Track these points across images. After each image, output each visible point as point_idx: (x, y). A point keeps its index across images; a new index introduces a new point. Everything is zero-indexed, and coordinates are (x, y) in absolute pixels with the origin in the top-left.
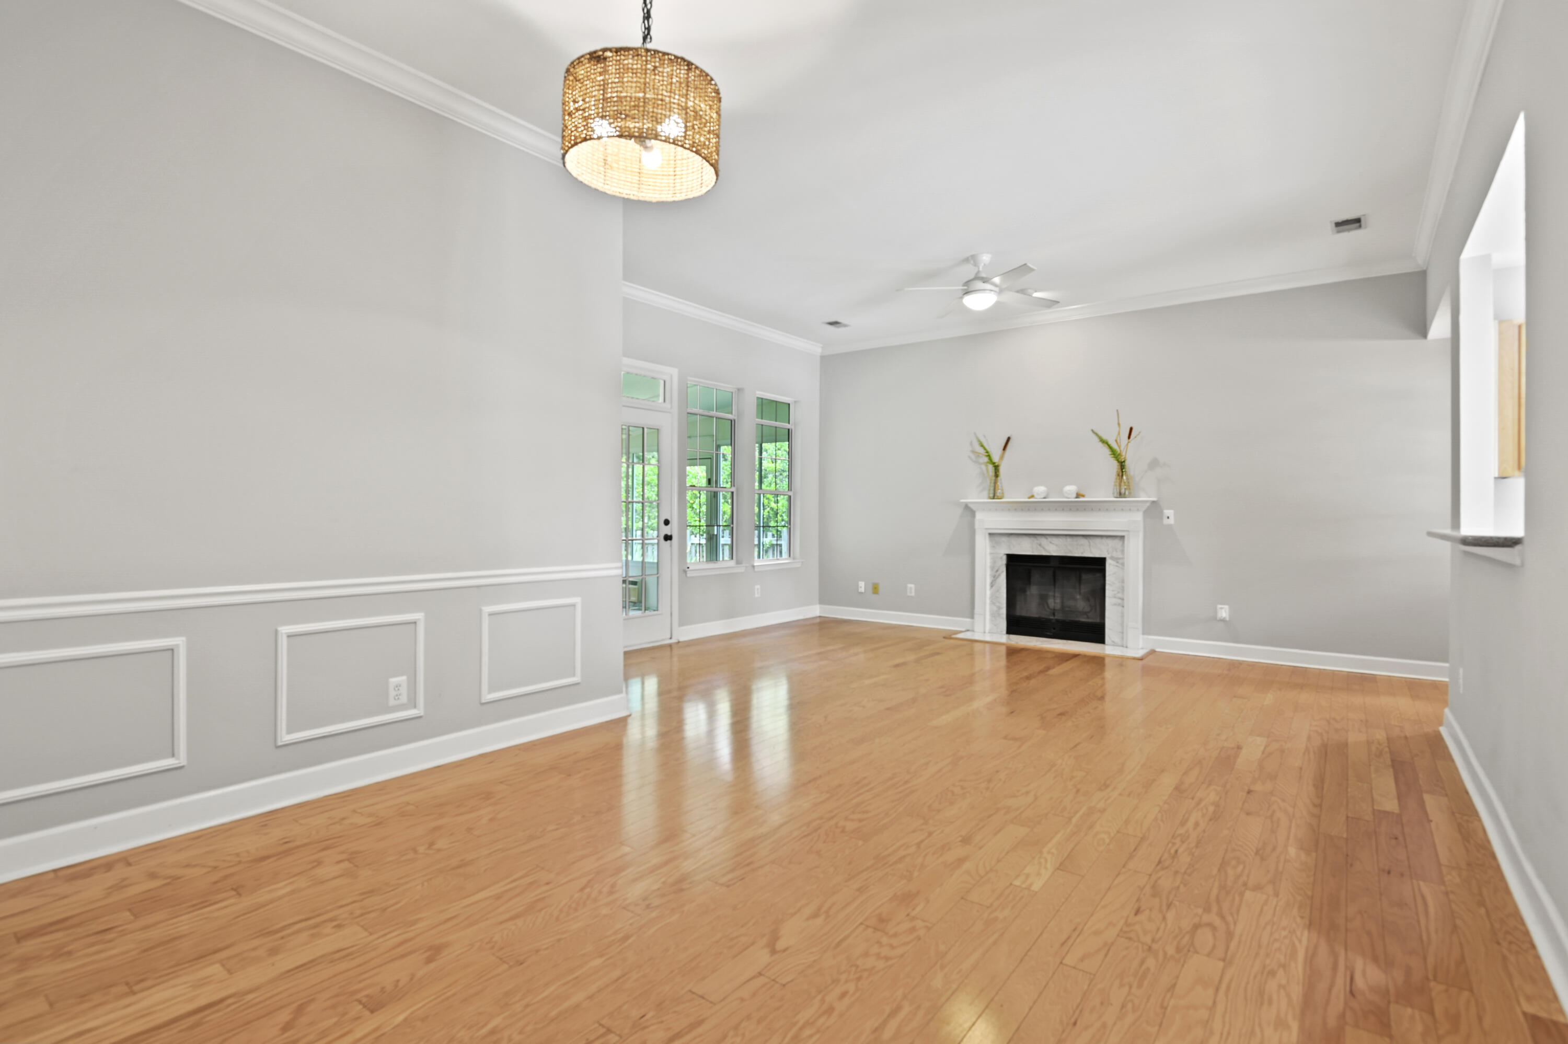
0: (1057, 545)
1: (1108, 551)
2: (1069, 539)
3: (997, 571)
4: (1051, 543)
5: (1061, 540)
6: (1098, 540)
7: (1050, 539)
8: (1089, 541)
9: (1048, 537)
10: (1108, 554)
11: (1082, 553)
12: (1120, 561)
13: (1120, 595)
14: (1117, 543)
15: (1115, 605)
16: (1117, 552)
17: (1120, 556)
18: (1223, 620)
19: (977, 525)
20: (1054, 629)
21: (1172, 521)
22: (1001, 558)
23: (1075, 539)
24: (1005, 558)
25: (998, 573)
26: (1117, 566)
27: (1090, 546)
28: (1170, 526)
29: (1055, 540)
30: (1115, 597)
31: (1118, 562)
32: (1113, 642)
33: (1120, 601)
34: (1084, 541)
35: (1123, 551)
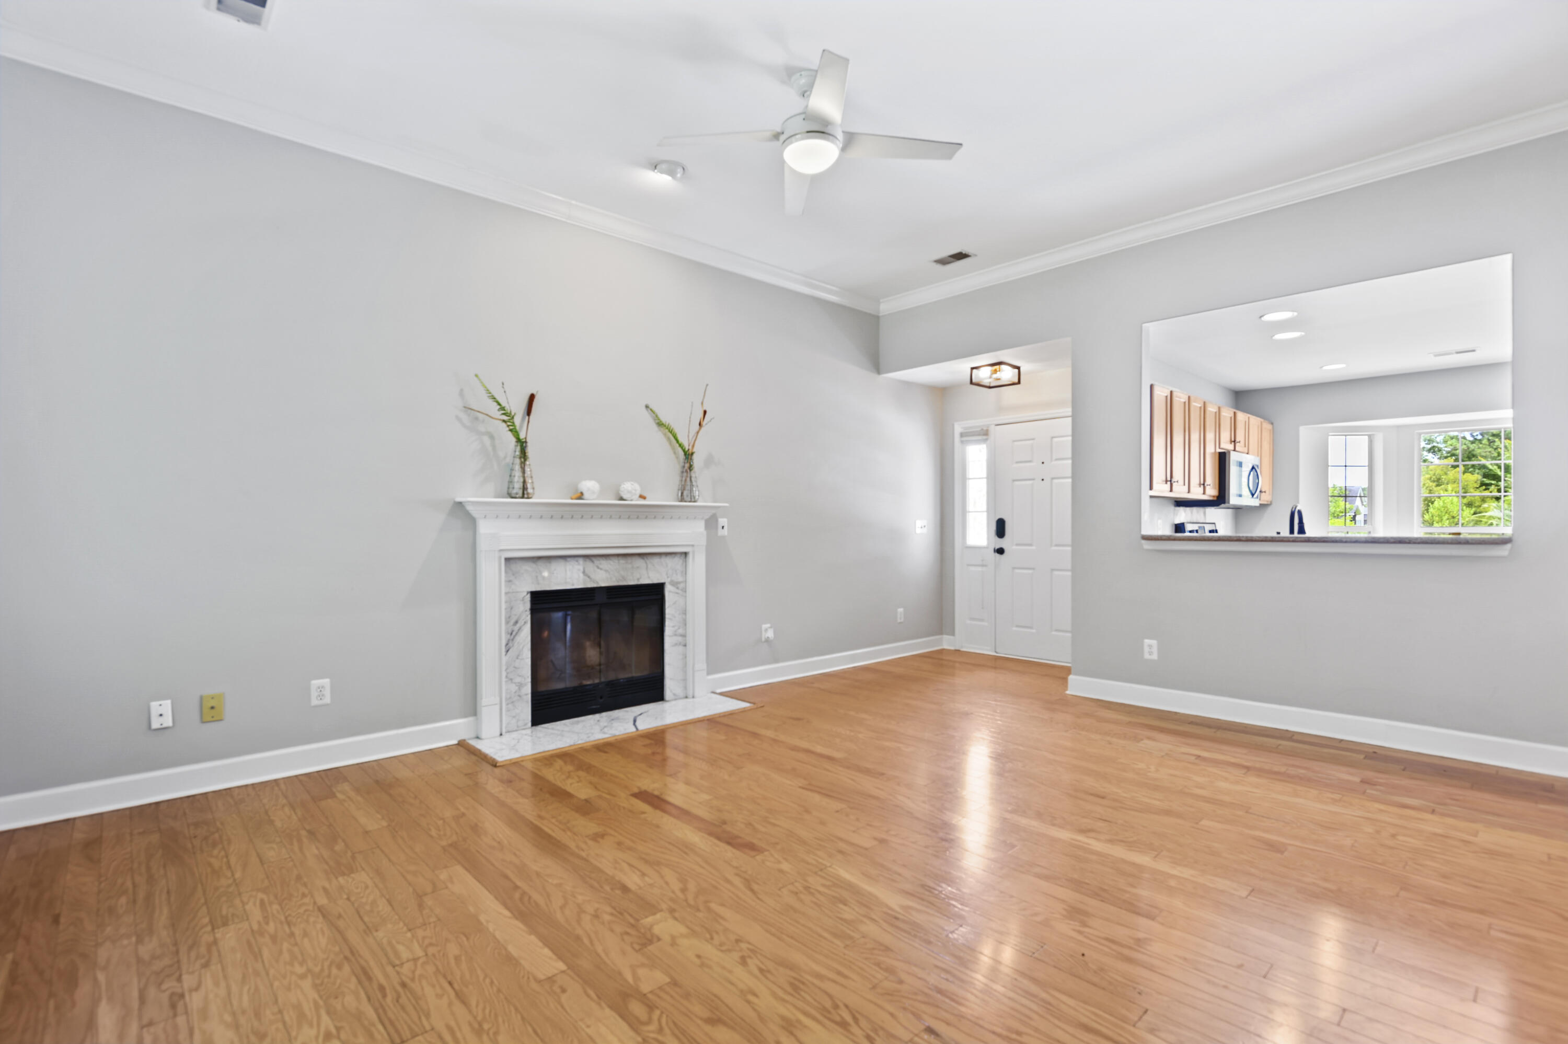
0: (606, 571)
1: (667, 574)
2: (622, 561)
3: (516, 622)
4: (598, 568)
5: (611, 562)
6: (656, 560)
7: (597, 562)
8: (646, 563)
9: (594, 559)
10: (668, 577)
11: (638, 580)
12: (681, 586)
13: (681, 631)
14: (676, 562)
15: (676, 644)
16: (677, 574)
17: (680, 579)
18: (767, 640)
19: (483, 545)
20: (601, 698)
21: (725, 532)
22: (523, 599)
23: (629, 560)
24: (528, 597)
25: (518, 625)
26: (677, 593)
27: (647, 568)
28: (723, 537)
29: (604, 564)
30: (676, 635)
31: (678, 588)
32: (674, 695)
33: (680, 639)
34: (639, 562)
35: (685, 573)
